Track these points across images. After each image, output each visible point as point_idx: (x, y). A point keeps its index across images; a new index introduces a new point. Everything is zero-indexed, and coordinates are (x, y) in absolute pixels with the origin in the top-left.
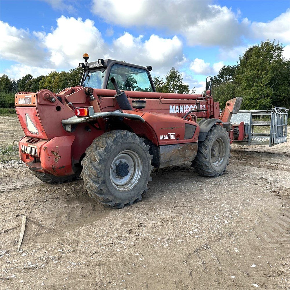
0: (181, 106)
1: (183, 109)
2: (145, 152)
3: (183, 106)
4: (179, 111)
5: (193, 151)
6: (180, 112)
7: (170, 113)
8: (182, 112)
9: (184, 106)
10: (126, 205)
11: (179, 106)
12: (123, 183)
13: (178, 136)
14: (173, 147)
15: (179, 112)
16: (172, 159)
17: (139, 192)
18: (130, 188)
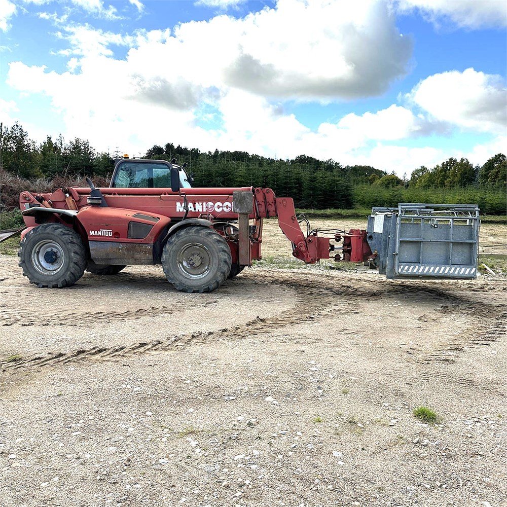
0: (197, 203)
1: (203, 208)
2: (65, 244)
3: (200, 203)
4: (195, 209)
5: (145, 253)
6: (197, 211)
7: (178, 211)
8: (201, 210)
9: (204, 204)
10: (43, 287)
11: (194, 204)
12: (51, 269)
13: (116, 234)
14: (109, 245)
15: (193, 211)
16: (110, 257)
17: (58, 279)
18: (53, 274)
